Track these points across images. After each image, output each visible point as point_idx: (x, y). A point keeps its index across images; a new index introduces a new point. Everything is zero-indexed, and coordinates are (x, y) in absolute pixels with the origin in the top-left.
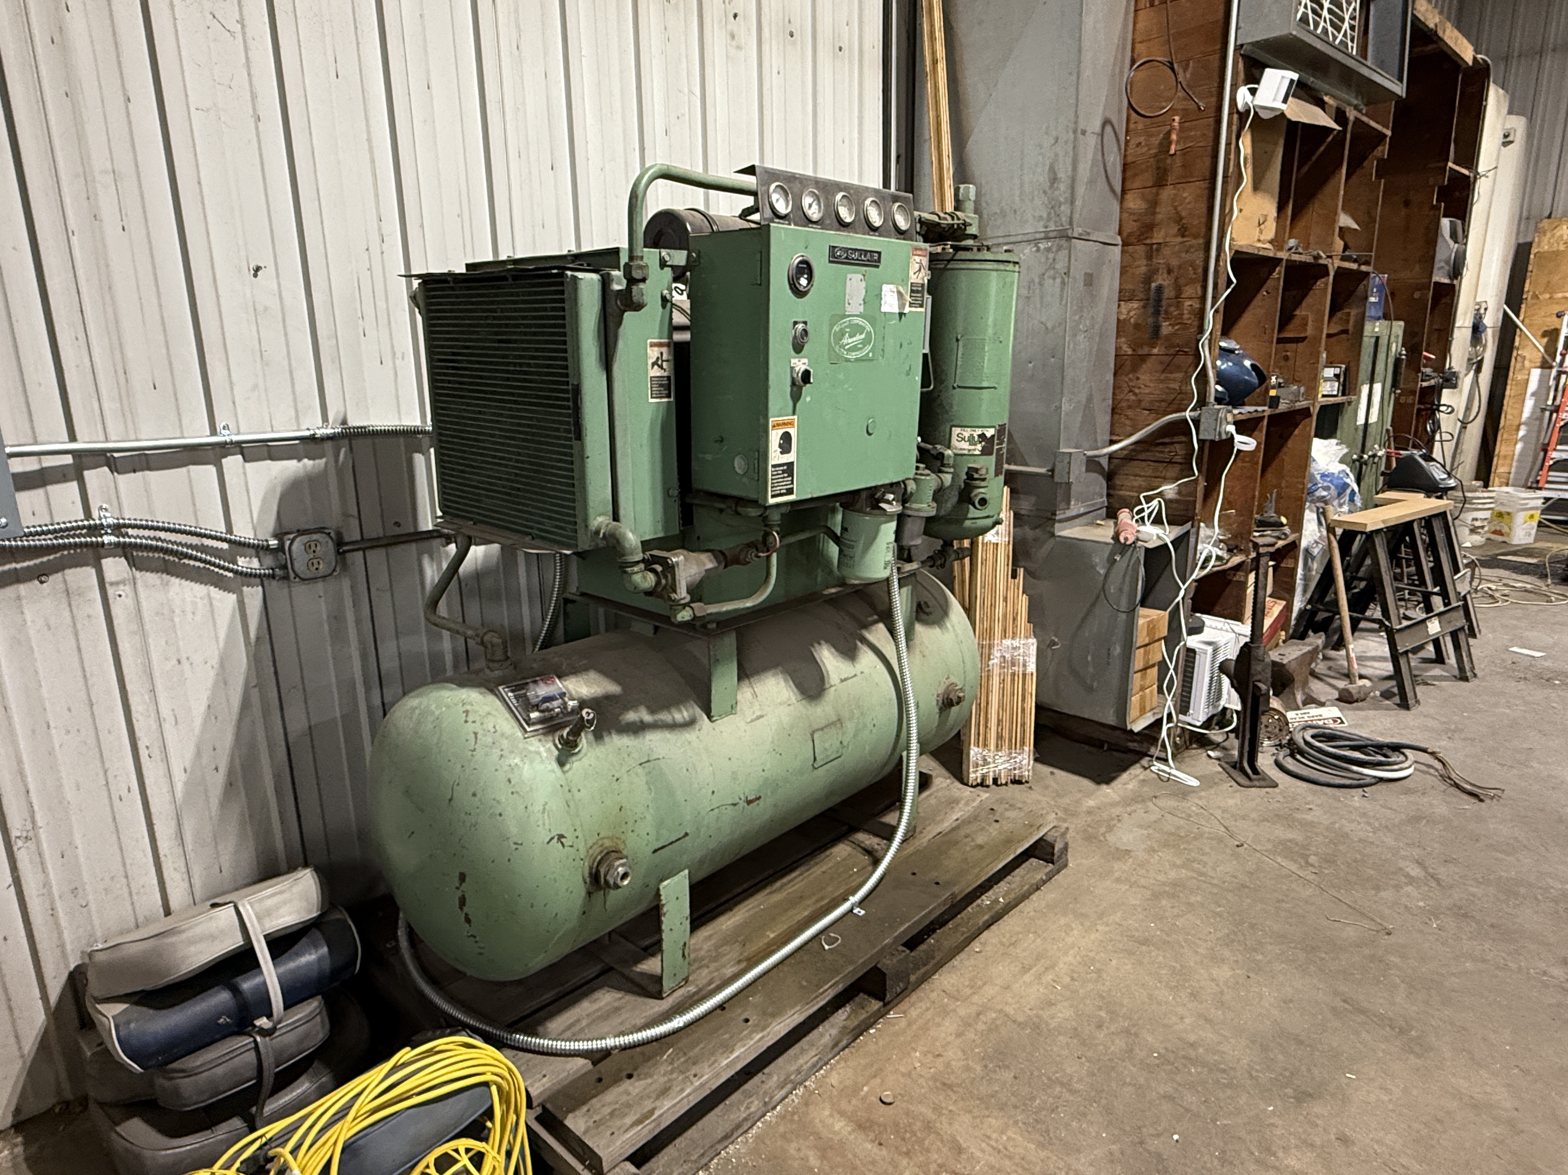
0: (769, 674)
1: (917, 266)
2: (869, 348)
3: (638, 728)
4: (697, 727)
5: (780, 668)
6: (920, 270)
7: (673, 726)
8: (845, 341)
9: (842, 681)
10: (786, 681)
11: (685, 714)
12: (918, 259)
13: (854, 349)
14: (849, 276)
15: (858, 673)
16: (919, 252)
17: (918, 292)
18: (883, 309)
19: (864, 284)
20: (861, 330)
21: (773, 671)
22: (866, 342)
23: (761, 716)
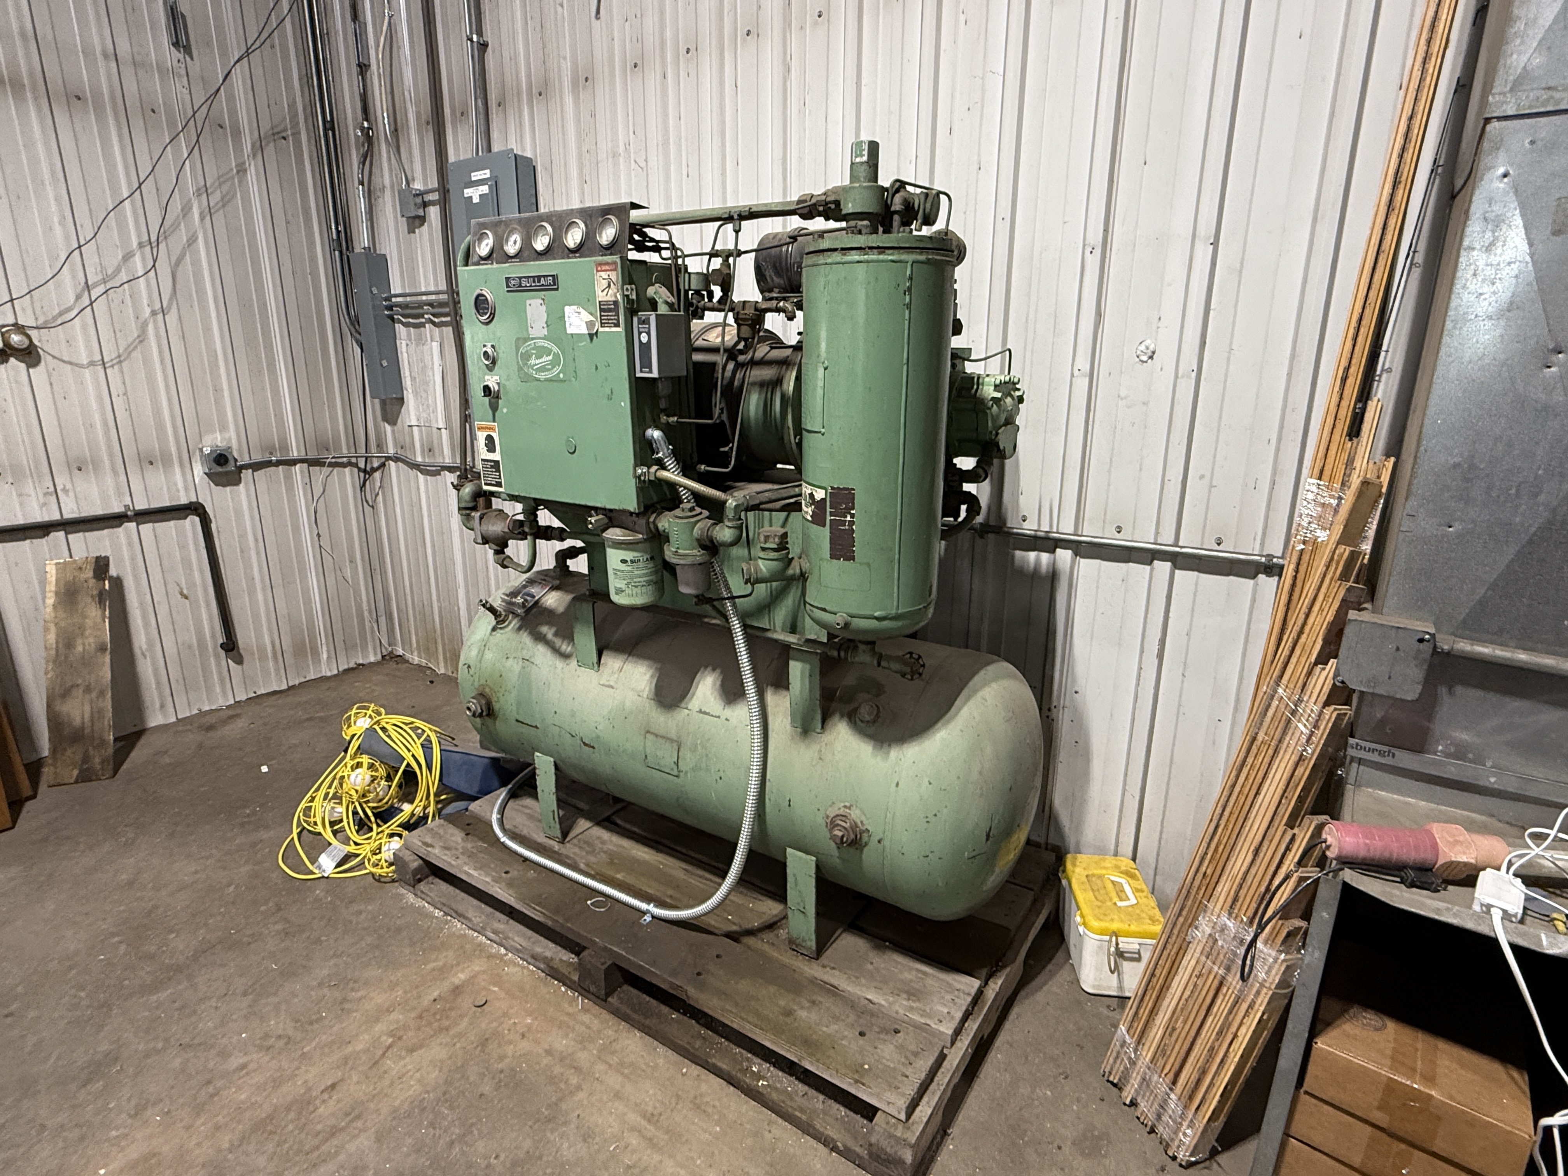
0: (646, 663)
1: (605, 283)
2: (556, 370)
3: (539, 638)
4: (568, 661)
5: (659, 666)
6: (609, 286)
7: (556, 651)
8: (532, 362)
9: (700, 711)
10: (652, 676)
11: (569, 649)
12: (604, 275)
13: (542, 369)
14: (528, 302)
15: (723, 718)
16: (604, 268)
17: (610, 310)
18: (569, 331)
19: (544, 308)
20: (548, 352)
21: (651, 663)
22: (555, 363)
23: (612, 687)
